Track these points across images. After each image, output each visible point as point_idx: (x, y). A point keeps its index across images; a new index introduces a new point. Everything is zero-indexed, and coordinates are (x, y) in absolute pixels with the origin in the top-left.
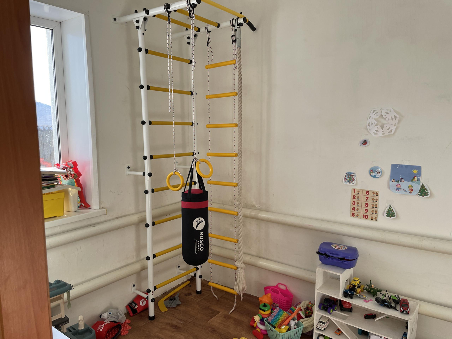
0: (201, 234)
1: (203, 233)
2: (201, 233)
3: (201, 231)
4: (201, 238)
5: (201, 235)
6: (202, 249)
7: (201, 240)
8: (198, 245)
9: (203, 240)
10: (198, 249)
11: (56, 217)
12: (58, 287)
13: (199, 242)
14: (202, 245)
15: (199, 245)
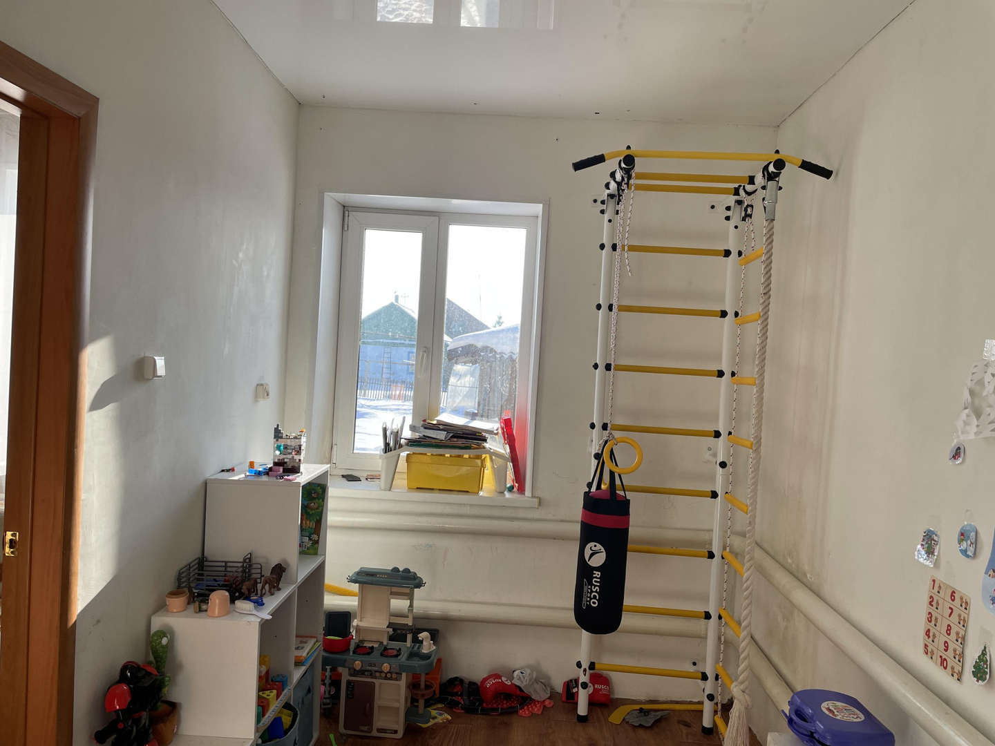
0: (596, 575)
1: (599, 573)
2: (597, 573)
3: (597, 569)
4: (595, 581)
5: (596, 577)
6: (594, 603)
7: (595, 586)
8: (588, 592)
9: (597, 588)
10: (587, 601)
11: (468, 492)
12: (403, 578)
13: (591, 589)
14: (595, 597)
15: (591, 593)
